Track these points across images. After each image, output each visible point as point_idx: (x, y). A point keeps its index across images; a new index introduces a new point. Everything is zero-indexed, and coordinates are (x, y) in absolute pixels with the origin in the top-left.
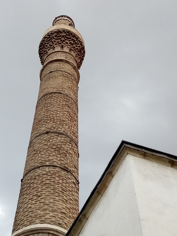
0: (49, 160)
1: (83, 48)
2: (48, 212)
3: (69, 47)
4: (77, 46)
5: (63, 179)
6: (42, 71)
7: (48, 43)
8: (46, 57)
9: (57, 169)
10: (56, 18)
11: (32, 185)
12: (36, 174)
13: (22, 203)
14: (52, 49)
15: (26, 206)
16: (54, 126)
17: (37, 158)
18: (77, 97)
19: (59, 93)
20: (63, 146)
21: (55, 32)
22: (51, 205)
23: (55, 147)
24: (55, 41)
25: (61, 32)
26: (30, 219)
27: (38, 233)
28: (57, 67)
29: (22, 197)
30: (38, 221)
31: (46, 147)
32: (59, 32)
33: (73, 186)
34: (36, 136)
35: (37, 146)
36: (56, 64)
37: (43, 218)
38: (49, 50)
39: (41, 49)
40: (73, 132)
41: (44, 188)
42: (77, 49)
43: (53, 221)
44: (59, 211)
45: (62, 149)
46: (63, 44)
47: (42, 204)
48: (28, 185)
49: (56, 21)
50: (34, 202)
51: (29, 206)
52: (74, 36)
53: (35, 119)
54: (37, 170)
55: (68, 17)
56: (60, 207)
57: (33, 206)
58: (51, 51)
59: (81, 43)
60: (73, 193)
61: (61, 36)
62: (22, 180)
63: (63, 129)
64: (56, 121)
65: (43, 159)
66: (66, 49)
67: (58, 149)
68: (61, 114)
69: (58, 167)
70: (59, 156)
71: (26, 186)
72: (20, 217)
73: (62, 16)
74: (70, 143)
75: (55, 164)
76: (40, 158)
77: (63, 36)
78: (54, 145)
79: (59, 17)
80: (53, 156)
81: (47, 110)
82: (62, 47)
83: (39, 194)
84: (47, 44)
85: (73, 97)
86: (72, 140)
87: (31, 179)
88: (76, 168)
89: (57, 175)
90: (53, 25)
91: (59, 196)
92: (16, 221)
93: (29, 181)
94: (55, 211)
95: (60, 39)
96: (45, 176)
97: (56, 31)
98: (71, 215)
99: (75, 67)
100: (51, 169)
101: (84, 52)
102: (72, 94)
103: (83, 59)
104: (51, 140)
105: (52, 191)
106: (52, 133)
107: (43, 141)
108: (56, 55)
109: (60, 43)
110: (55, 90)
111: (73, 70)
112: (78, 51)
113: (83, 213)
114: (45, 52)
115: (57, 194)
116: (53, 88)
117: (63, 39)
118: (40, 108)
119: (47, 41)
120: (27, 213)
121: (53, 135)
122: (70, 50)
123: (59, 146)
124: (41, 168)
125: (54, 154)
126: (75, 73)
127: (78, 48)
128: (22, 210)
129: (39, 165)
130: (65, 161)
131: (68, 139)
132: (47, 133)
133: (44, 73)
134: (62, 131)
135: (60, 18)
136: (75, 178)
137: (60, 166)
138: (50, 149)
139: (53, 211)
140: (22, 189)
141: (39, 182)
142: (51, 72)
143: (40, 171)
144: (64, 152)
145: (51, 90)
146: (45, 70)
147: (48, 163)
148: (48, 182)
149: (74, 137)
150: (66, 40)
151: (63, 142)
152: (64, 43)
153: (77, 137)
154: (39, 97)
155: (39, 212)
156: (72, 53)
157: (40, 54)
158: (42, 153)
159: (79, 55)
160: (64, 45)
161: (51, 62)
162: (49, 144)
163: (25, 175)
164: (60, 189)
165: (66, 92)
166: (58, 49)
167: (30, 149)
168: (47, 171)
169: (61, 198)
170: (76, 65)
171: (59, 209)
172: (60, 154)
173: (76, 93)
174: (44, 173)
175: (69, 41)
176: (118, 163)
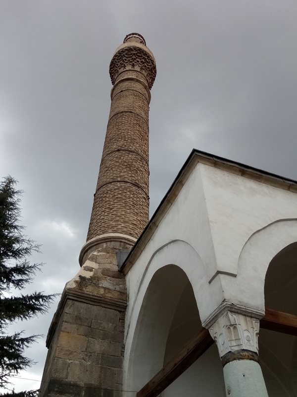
0: (120, 177)
1: (155, 68)
2: (119, 223)
3: (140, 65)
4: (148, 65)
5: (134, 194)
6: (113, 90)
7: (119, 62)
8: (116, 76)
9: (128, 185)
10: (127, 36)
11: (104, 199)
12: (108, 189)
13: (95, 215)
14: (122, 68)
15: (98, 217)
16: (126, 144)
17: (109, 174)
18: (148, 117)
19: (130, 112)
20: (134, 163)
21: (126, 50)
22: (123, 217)
23: (126, 164)
24: (126, 60)
25: (132, 50)
26: (103, 229)
27: (111, 241)
28: (128, 86)
29: (95, 210)
30: (110, 231)
31: (118, 164)
32: (129, 49)
33: (144, 200)
34: (108, 153)
35: (108, 163)
36: (127, 83)
37: (115, 229)
38: (120, 69)
39: (112, 68)
40: (144, 151)
41: (115, 201)
42: (148, 68)
43: (124, 231)
44: (130, 222)
45: (133, 166)
46: (134, 62)
47: (114, 216)
48: (101, 199)
49: (126, 39)
50: (106, 214)
51: (102, 217)
52: (146, 54)
53: (106, 138)
54: (109, 185)
55: (139, 35)
56: (131, 219)
57: (106, 218)
58: (122, 70)
59: (153, 62)
60: (144, 207)
61: (132, 54)
62: (95, 195)
63: (134, 147)
64: (127, 139)
65: (114, 175)
66: (137, 68)
67: (129, 166)
68: (132, 133)
69: (129, 182)
70: (130, 172)
71: (98, 200)
72: (93, 227)
73: (133, 34)
74: (141, 161)
75: (126, 180)
76: (111, 175)
77: (134, 54)
78: (125, 162)
79: (130, 35)
80: (124, 172)
81: (119, 129)
82: (133, 66)
83: (111, 207)
84: (117, 63)
85: (144, 116)
86: (142, 158)
87: (104, 193)
88: (147, 184)
89: (128, 190)
90: (124, 43)
91: (130, 209)
92: (89, 231)
93: (102, 196)
94: (127, 222)
95: (131, 57)
96: (117, 191)
97: (127, 48)
98: (141, 226)
99: (146, 86)
100: (123, 184)
101: (156, 72)
102: (143, 114)
103: (154, 80)
104: (122, 158)
105: (124, 204)
106: (123, 150)
107: (115, 159)
108: (127, 74)
109: (132, 62)
110: (126, 109)
111: (144, 90)
112: (149, 71)
113: (153, 221)
114: (115, 71)
115: (128, 208)
116: (124, 107)
117: (134, 57)
118: (111, 127)
119: (117, 60)
120: (100, 224)
121: (124, 153)
122: (141, 69)
123: (130, 163)
124: (113, 183)
125: (125, 170)
126: (146, 92)
127: (150, 67)
128: (95, 221)
129: (111, 180)
130: (136, 178)
131: (139, 157)
132: (118, 150)
133: (115, 92)
134: (133, 149)
135: (131, 36)
136: (146, 194)
137: (131, 182)
138: (121, 165)
139: (125, 222)
140: (94, 203)
141: (111, 196)
142: (122, 91)
143: (112, 186)
144: (135, 169)
145: (122, 109)
146: (116, 89)
147: (119, 179)
148: (119, 196)
149: (144, 156)
150: (137, 58)
151: (134, 159)
152: (136, 61)
153: (148, 156)
154: (110, 116)
155: (111, 223)
156: (144, 72)
157: (110, 73)
158: (114, 169)
159: (150, 75)
160: (135, 64)
161: (120, 82)
162: (120, 161)
163: (98, 190)
164: (131, 203)
165: (137, 111)
166: (129, 67)
167: (102, 166)
168: (119, 186)
169: (132, 211)
170: (147, 85)
171: (130, 220)
172: (131, 171)
173: (147, 113)
174: (116, 188)
175: (141, 59)
176: (188, 172)
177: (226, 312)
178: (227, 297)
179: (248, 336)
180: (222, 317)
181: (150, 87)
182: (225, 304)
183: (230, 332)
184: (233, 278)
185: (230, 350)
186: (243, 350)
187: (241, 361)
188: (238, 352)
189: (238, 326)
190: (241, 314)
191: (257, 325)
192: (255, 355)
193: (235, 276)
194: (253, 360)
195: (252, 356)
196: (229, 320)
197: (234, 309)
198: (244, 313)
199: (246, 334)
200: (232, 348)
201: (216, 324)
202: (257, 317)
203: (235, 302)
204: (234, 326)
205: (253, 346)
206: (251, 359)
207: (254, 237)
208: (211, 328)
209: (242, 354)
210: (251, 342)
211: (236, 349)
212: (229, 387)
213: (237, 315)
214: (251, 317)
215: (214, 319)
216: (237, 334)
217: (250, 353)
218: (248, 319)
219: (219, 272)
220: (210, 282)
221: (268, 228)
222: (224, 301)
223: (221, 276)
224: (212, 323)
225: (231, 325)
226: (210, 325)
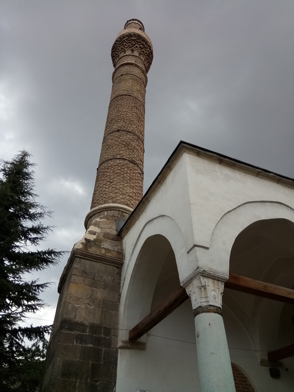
0: (119, 154)
1: (152, 53)
2: (118, 195)
3: (139, 51)
4: (146, 50)
5: (130, 170)
6: (114, 73)
7: (120, 47)
8: (117, 59)
9: (126, 162)
10: (128, 22)
11: (106, 173)
12: (109, 165)
13: (98, 187)
14: (123, 53)
15: (101, 189)
16: (124, 125)
17: (109, 151)
18: (144, 100)
19: (129, 95)
20: (131, 143)
21: (126, 36)
22: (121, 189)
23: (124, 143)
24: (126, 45)
25: (132, 36)
26: (104, 199)
27: (111, 210)
28: (127, 70)
29: (98, 182)
30: (110, 201)
31: (117, 143)
32: (130, 35)
33: (139, 175)
34: (108, 133)
35: (110, 142)
36: (126, 67)
37: (115, 199)
38: (120, 53)
39: (114, 52)
40: (140, 131)
41: (115, 176)
42: (146, 53)
43: (122, 202)
44: (127, 194)
45: (131, 145)
46: (133, 48)
47: (114, 189)
48: (103, 173)
49: (127, 25)
50: (107, 187)
51: (104, 189)
52: (144, 40)
53: (108, 118)
54: (110, 162)
55: (139, 21)
56: (128, 191)
57: (107, 190)
58: (122, 55)
59: (150, 47)
60: (139, 181)
61: (131, 40)
62: (98, 169)
63: (132, 128)
64: (125, 121)
65: (114, 153)
66: (136, 53)
67: (127, 145)
68: (130, 115)
69: (127, 160)
70: (128, 151)
71: (101, 174)
72: (97, 198)
73: (133, 20)
74: (137, 140)
75: (125, 157)
76: (112, 152)
77: (134, 40)
78: (124, 141)
79: (130, 20)
80: (123, 150)
81: (119, 111)
82: (133, 51)
83: (111, 181)
84: (118, 48)
85: (141, 99)
86: (139, 138)
87: (105, 168)
88: (142, 161)
89: (126, 166)
90: (125, 29)
91: (127, 183)
92: (93, 200)
93: (104, 170)
94: (124, 194)
95: (131, 43)
96: (116, 167)
97: (127, 34)
98: (136, 198)
99: (144, 71)
100: (121, 161)
101: (152, 57)
102: (140, 97)
103: (151, 64)
104: (121, 137)
105: (122, 179)
106: (122, 131)
107: (115, 138)
108: (127, 58)
109: (131, 47)
110: (125, 93)
111: (141, 74)
112: (147, 56)
113: (146, 197)
114: (117, 55)
115: (125, 182)
116: (124, 90)
117: (133, 43)
118: (112, 108)
119: (118, 44)
120: (102, 195)
121: (123, 133)
122: (140, 54)
123: (128, 143)
124: (113, 160)
125: (124, 149)
126: (143, 76)
127: (147, 52)
128: (98, 192)
129: (112, 158)
130: (133, 156)
131: (136, 137)
132: (118, 131)
133: (115, 75)
134: (131, 130)
135: (131, 22)
136: (141, 170)
137: (128, 159)
138: (120, 144)
139: (122, 194)
140: (97, 176)
141: (112, 171)
142: (122, 75)
143: (112, 163)
144: (132, 147)
145: (122, 93)
146: (117, 72)
147: (118, 157)
148: (118, 171)
149: (141, 136)
150: (136, 44)
151: (131, 139)
152: (135, 47)
153: (143, 135)
154: (111, 98)
155: (111, 194)
156: (142, 57)
157: (112, 57)
158: (114, 148)
159: (147, 59)
160: (135, 49)
161: (123, 65)
162: (119, 140)
163: (100, 165)
164: (128, 178)
165: (135, 95)
166: (129, 52)
167: (104, 144)
168: (118, 162)
169: (129, 185)
170: (144, 69)
171: (127, 193)
172: (129, 149)
173: (143, 96)
174: (116, 164)
175: (139, 45)
176: (176, 159)
177: (199, 277)
178: (200, 265)
179: (214, 295)
180: (196, 279)
181: (147, 71)
182: (198, 270)
183: (201, 292)
184: (206, 250)
185: (200, 305)
186: (210, 305)
187: (208, 314)
188: (206, 307)
189: (207, 287)
190: (210, 278)
191: (222, 287)
192: (219, 309)
193: (207, 248)
194: (217, 313)
195: (217, 310)
196: (201, 282)
197: (205, 274)
198: (213, 277)
199: (213, 293)
200: (202, 303)
201: (191, 285)
202: (223, 280)
203: (206, 269)
204: (204, 287)
205: (218, 303)
206: (215, 313)
207: (225, 217)
208: (187, 287)
209: (209, 308)
210: (217, 299)
211: (205, 304)
212: (198, 332)
213: (207, 279)
214: (218, 280)
215: (190, 281)
216: (206, 293)
217: (215, 308)
218: (216, 282)
219: (195, 246)
220: (188, 253)
221: (237, 209)
222: (198, 268)
223: (197, 248)
224: (188, 284)
225: (202, 286)
226: (186, 285)
